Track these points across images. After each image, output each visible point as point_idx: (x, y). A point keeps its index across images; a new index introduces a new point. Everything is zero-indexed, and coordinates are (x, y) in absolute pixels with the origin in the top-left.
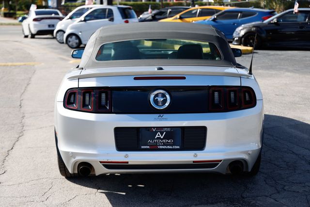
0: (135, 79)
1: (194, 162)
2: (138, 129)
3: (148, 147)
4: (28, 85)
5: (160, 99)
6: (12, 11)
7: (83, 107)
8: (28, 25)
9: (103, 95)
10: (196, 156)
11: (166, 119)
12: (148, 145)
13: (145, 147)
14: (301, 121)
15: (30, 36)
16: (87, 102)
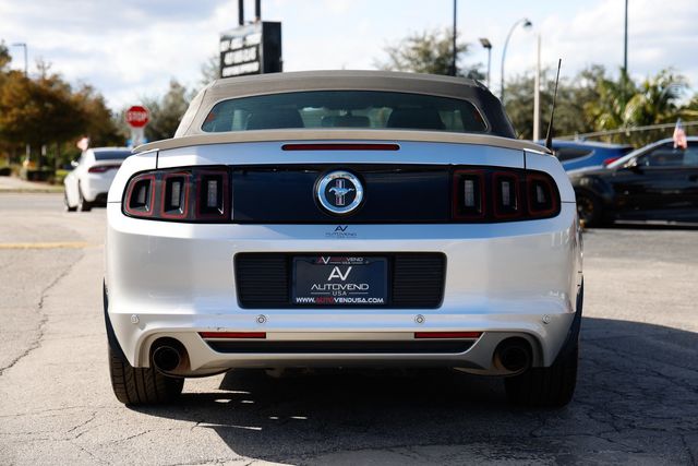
0: (285, 148)
1: (417, 335)
2: (289, 258)
3: (312, 300)
4: (63, 275)
5: (340, 191)
6: (45, 168)
7: (165, 211)
8: (76, 182)
9: (213, 185)
10: (420, 320)
11: (353, 236)
12: (311, 296)
13: (305, 300)
14: (684, 329)
15: (80, 206)
16: (175, 202)
